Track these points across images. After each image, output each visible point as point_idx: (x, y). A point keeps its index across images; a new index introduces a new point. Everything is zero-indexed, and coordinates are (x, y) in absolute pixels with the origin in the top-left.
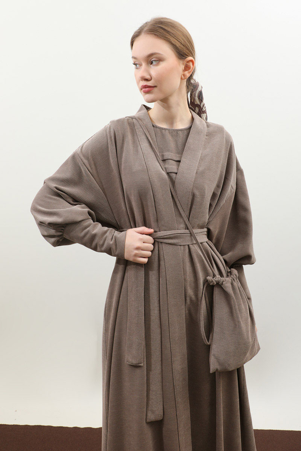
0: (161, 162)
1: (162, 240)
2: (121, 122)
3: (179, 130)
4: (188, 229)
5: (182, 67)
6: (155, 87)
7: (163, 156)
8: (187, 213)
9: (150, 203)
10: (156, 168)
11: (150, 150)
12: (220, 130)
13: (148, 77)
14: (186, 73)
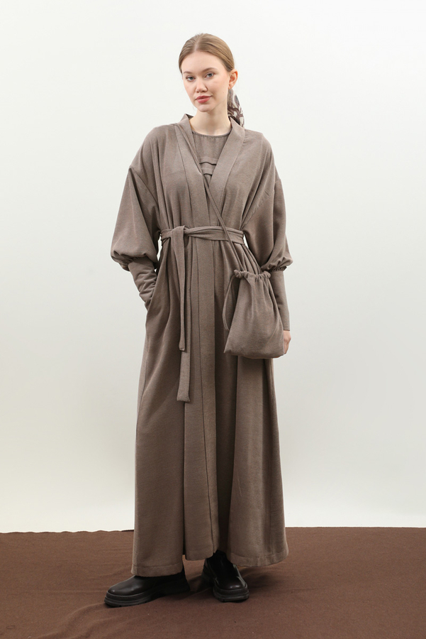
0: (198, 164)
1: (195, 235)
2: (162, 129)
3: (217, 137)
4: (220, 225)
6: (211, 96)
7: (200, 160)
8: (220, 210)
9: (186, 201)
10: (193, 171)
11: (189, 154)
12: (258, 136)
13: (205, 89)
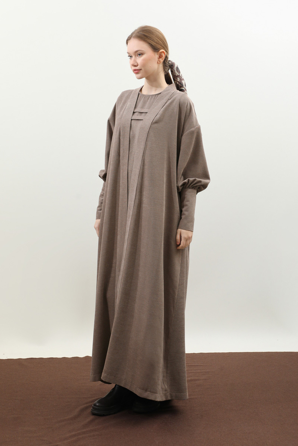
5: (157, 56)
6: (140, 70)
13: (136, 64)
14: (160, 59)
